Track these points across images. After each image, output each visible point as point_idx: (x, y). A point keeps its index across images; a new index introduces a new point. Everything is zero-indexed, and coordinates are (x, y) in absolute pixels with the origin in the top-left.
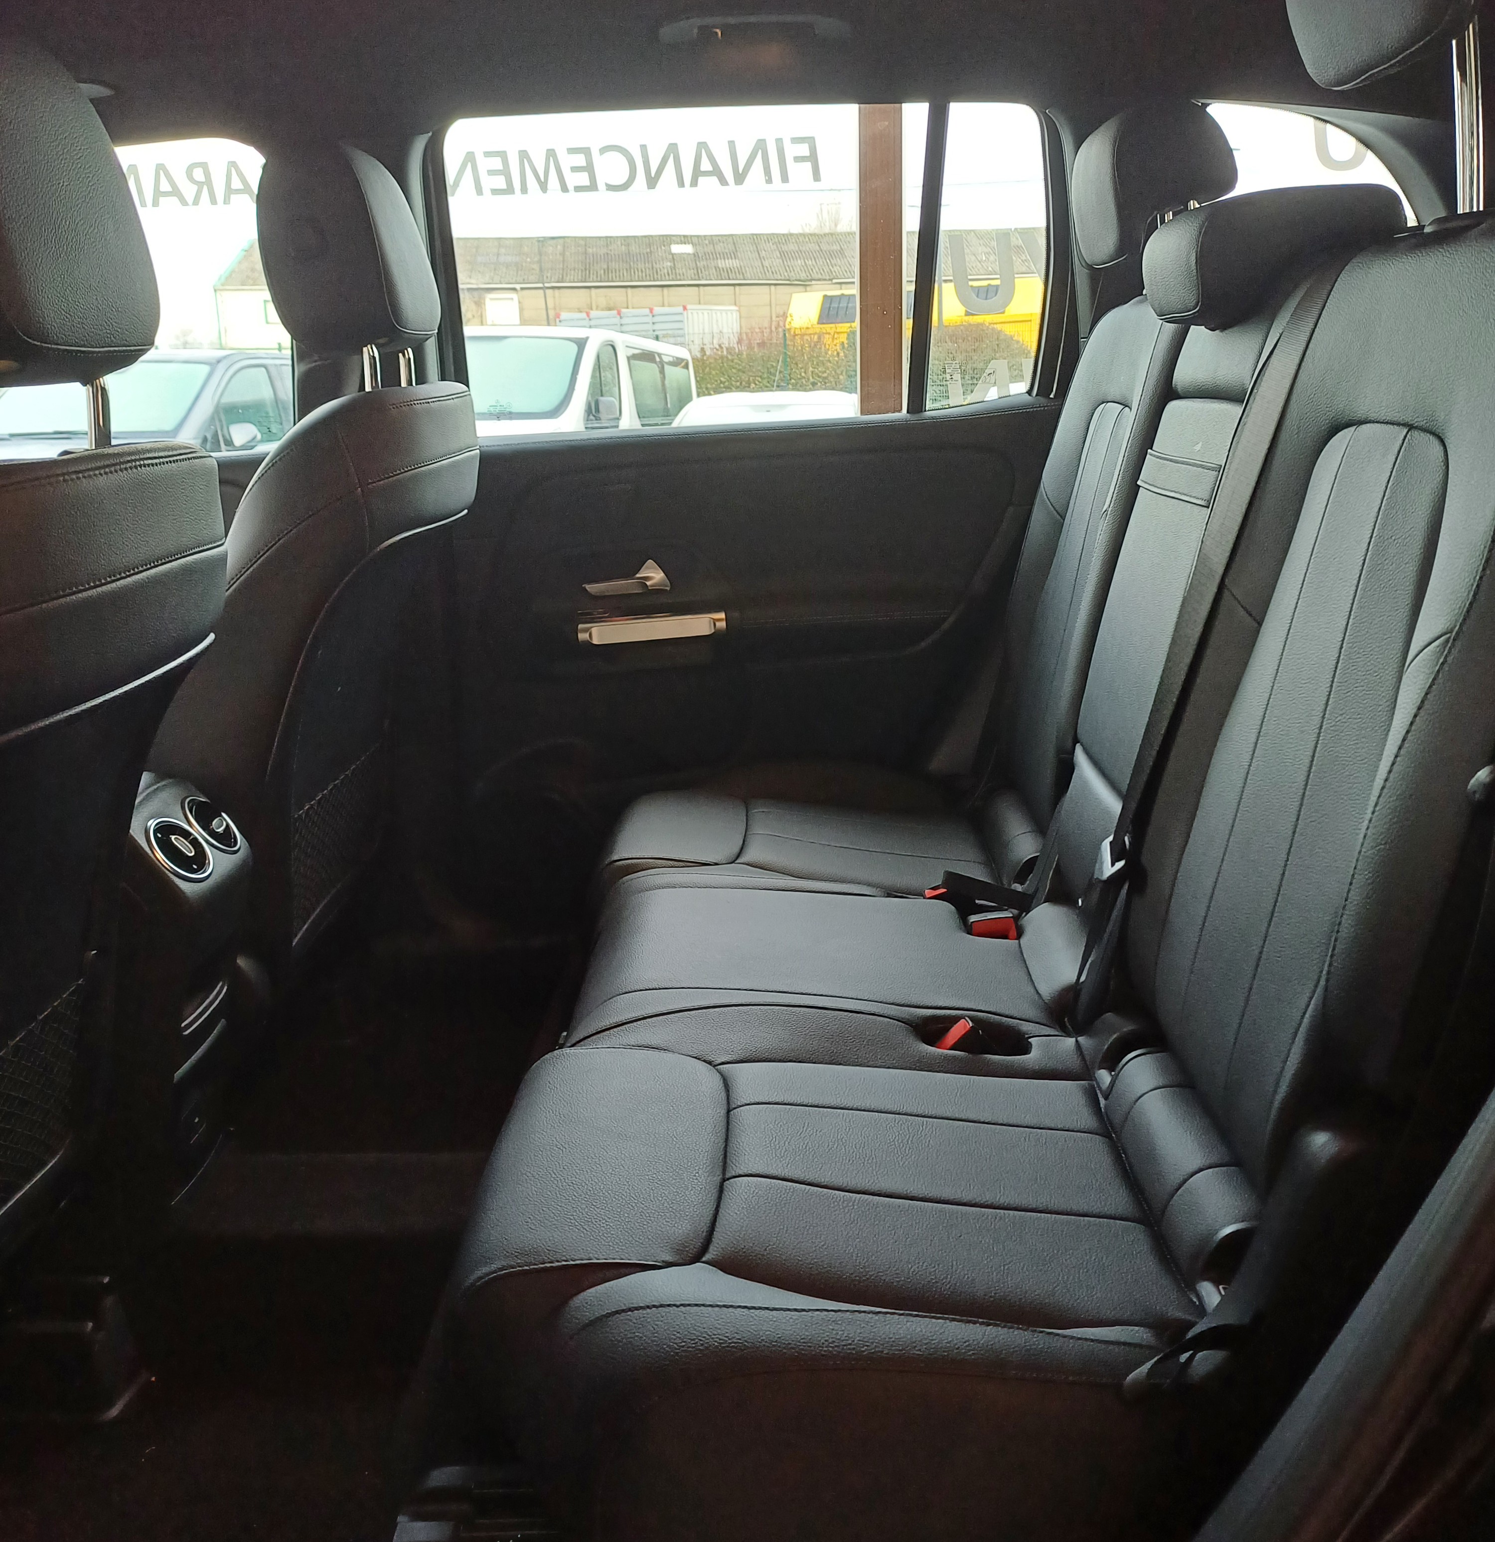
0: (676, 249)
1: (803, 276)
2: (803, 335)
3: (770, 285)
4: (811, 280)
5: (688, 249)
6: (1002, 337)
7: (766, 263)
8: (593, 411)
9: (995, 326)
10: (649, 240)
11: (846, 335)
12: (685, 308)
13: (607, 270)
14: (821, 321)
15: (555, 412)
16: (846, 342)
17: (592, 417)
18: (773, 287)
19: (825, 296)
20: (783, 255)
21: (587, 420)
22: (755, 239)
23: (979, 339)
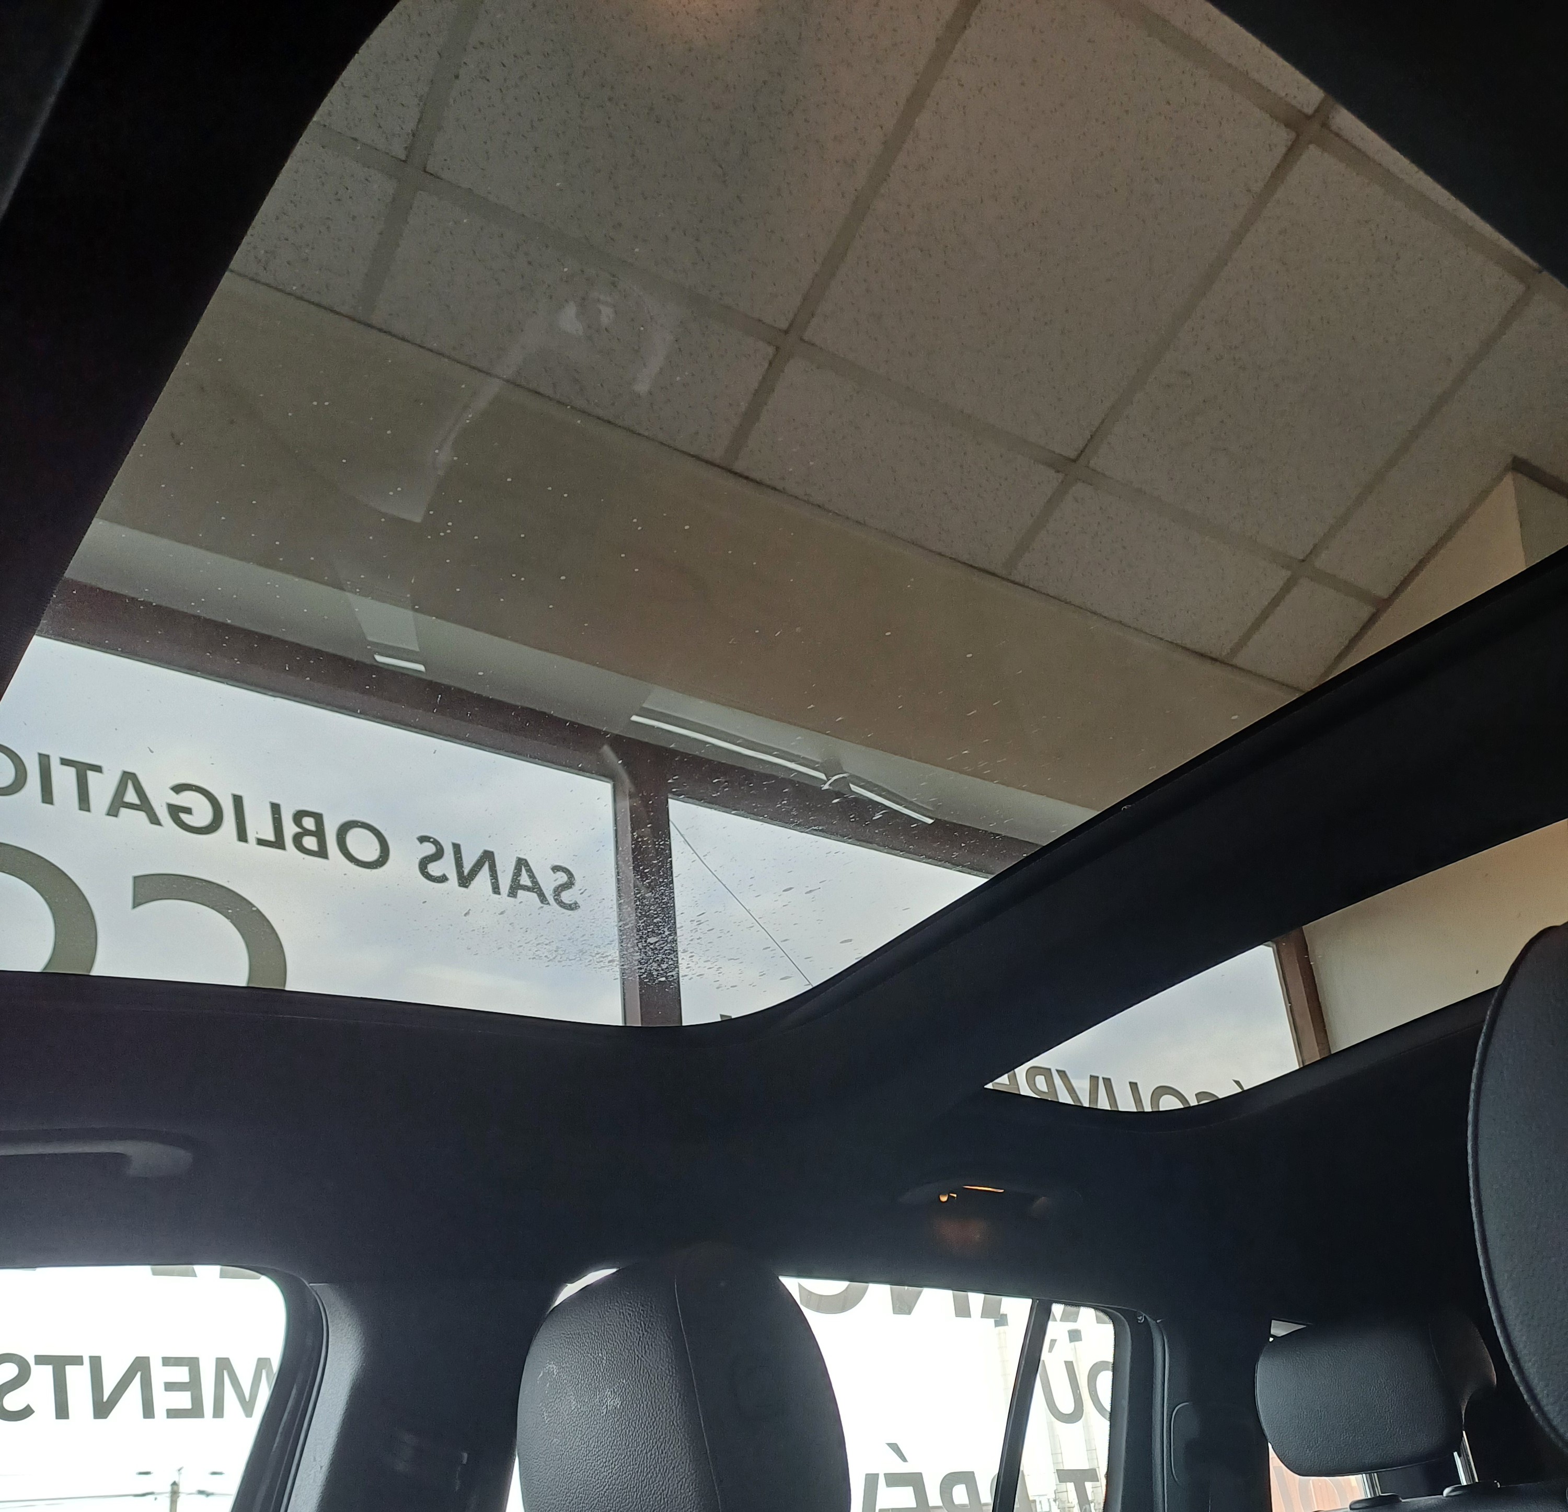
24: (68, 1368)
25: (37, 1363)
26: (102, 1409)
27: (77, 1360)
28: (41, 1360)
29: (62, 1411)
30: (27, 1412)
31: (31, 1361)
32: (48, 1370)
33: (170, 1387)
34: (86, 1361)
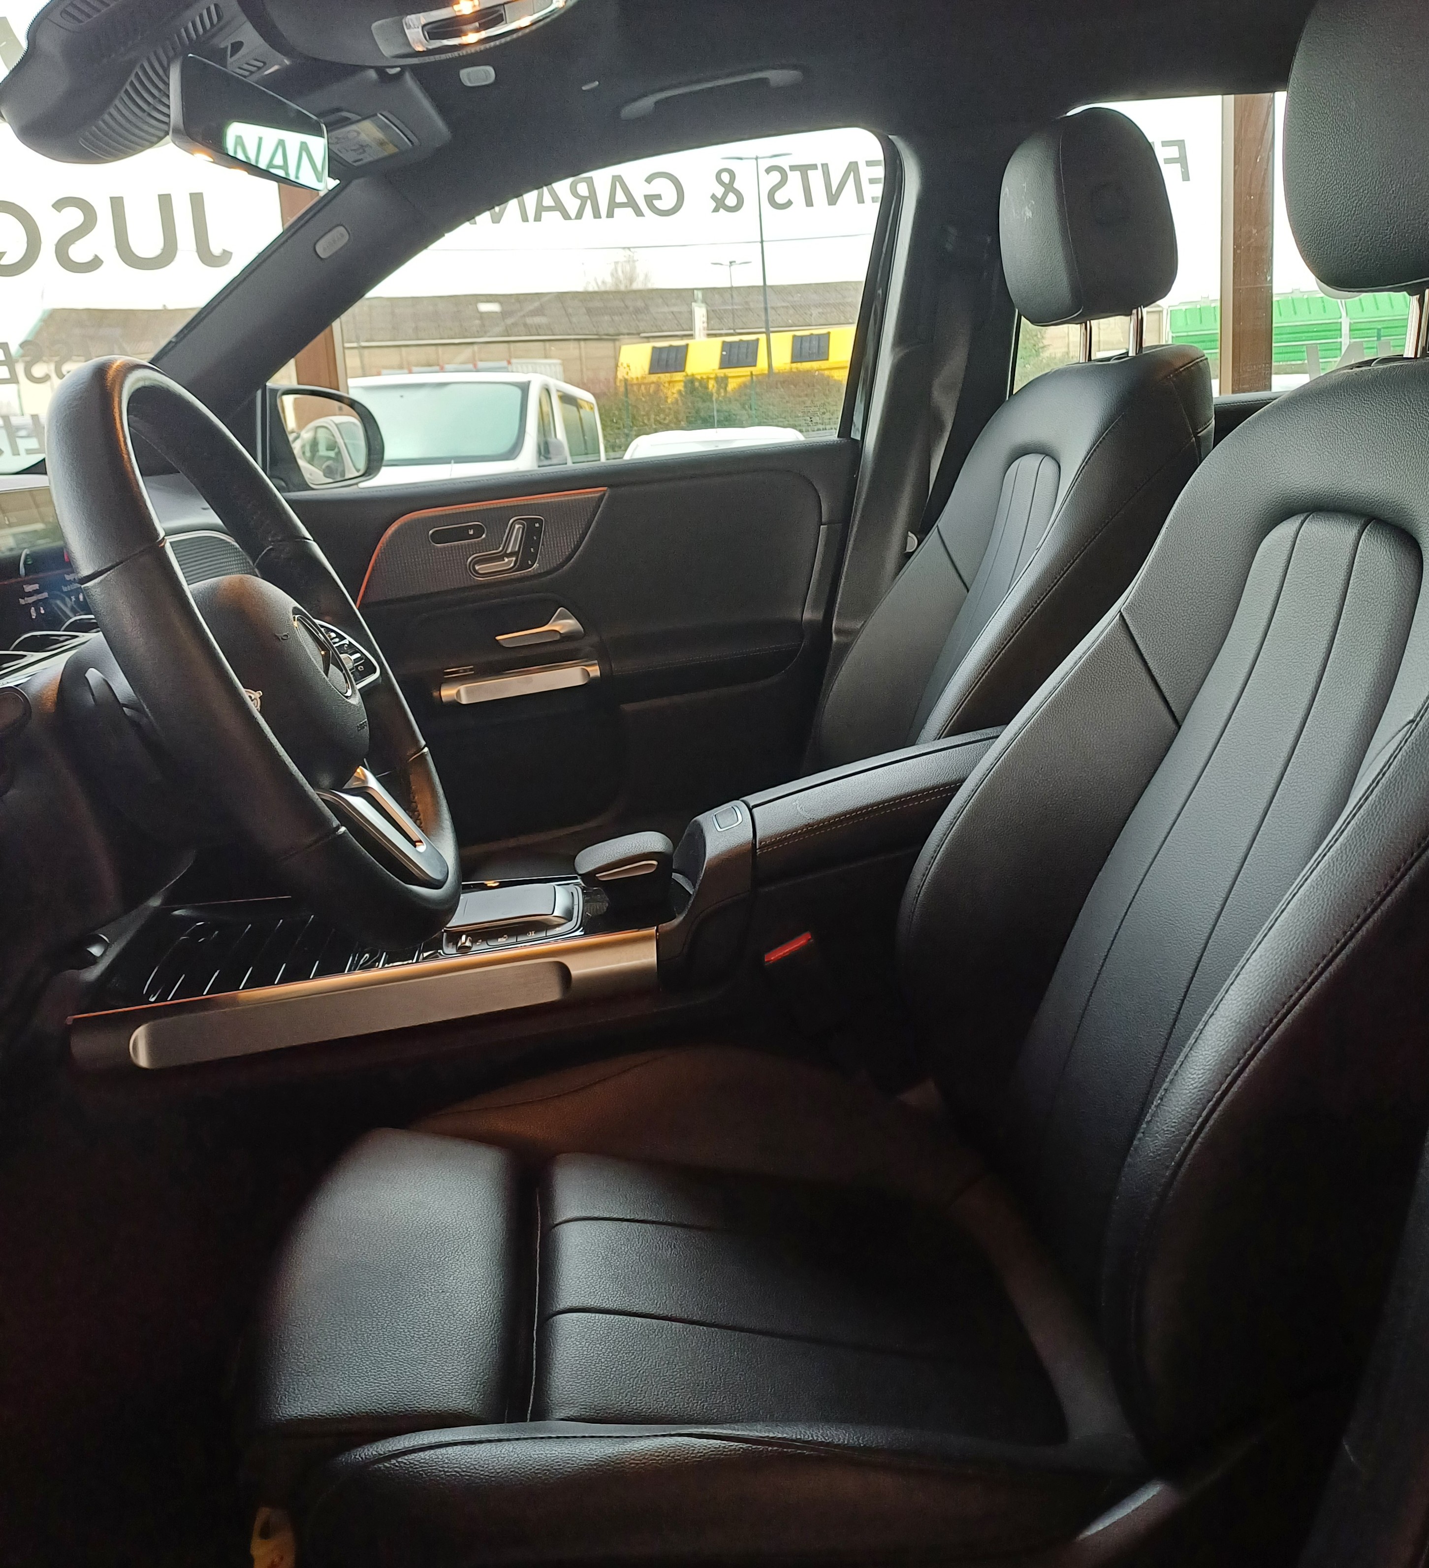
0: (484, 307)
1: (612, 331)
2: (639, 385)
3: (579, 340)
4: (619, 335)
5: (494, 307)
6: (831, 383)
7: (574, 320)
8: (545, 450)
9: (823, 372)
10: (455, 300)
11: (682, 384)
12: (509, 363)
13: (416, 329)
14: (652, 371)
15: (512, 453)
16: (682, 389)
17: (542, 458)
18: (582, 343)
19: (654, 348)
20: (589, 311)
21: (539, 460)
22: (561, 297)
23: (810, 385)
24: (809, 172)
25: (791, 170)
26: (833, 199)
27: (814, 167)
28: (793, 168)
29: (809, 203)
30: (789, 203)
31: (787, 169)
32: (798, 174)
33: (872, 181)
34: (820, 167)
